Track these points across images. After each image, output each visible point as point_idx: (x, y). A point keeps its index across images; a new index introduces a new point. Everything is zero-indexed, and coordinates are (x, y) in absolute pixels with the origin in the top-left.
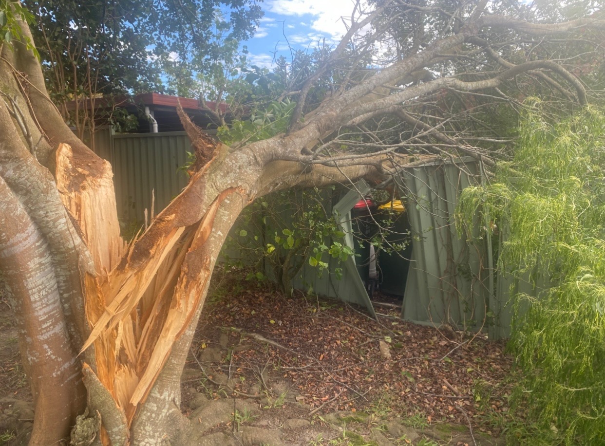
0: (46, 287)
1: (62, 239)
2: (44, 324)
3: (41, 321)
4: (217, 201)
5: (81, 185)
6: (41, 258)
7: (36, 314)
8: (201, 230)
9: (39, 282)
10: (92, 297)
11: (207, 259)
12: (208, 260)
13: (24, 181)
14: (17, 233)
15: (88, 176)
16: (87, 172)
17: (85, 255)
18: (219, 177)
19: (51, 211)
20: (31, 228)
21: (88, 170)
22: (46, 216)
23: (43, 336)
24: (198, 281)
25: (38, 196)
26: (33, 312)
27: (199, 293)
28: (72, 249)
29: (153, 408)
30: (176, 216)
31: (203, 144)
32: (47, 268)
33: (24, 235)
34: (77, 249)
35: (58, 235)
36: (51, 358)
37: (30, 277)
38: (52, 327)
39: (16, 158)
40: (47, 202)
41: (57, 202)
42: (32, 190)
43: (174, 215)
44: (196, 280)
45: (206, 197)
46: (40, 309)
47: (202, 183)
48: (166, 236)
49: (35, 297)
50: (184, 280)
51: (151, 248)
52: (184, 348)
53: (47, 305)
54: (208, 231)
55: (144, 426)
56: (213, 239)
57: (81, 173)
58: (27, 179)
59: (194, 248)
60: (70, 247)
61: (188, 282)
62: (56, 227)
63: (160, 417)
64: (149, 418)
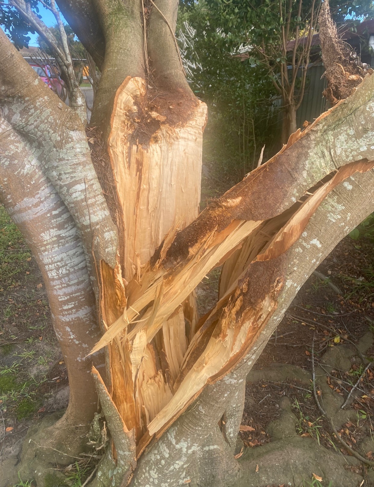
0: (67, 265)
1: (77, 212)
2: (65, 305)
3: (62, 301)
4: (331, 182)
5: (153, 135)
6: (59, 229)
7: (55, 293)
8: (285, 231)
9: (58, 258)
10: (110, 292)
11: (278, 282)
12: (280, 285)
13: (34, 129)
14: (25, 197)
15: (164, 123)
16: (162, 118)
17: (103, 238)
18: (342, 138)
19: (65, 173)
20: (44, 191)
21: (165, 115)
22: (60, 179)
23: (65, 318)
24: (258, 312)
25: (50, 151)
26: (52, 290)
27: (255, 329)
28: (87, 227)
29: (165, 453)
30: (241, 202)
31: (342, 74)
32: (67, 242)
33: (35, 200)
34: (93, 228)
35: (73, 205)
36: (74, 342)
37: (45, 251)
38: (74, 310)
39: (20, 97)
40: (61, 160)
41: (75, 161)
42: (43, 142)
43: (238, 200)
44: (255, 310)
45: (305, 174)
46: (60, 289)
47: (303, 147)
48: (219, 231)
49: (52, 274)
50: (238, 303)
51: (192, 246)
52: (219, 398)
53: (68, 285)
54: (294, 234)
55: (150, 469)
56: (299, 250)
57: (154, 119)
58: (37, 127)
59: (267, 257)
60: (85, 223)
61: (242, 308)
62: (71, 195)
63: (172, 468)
64: (158, 462)
